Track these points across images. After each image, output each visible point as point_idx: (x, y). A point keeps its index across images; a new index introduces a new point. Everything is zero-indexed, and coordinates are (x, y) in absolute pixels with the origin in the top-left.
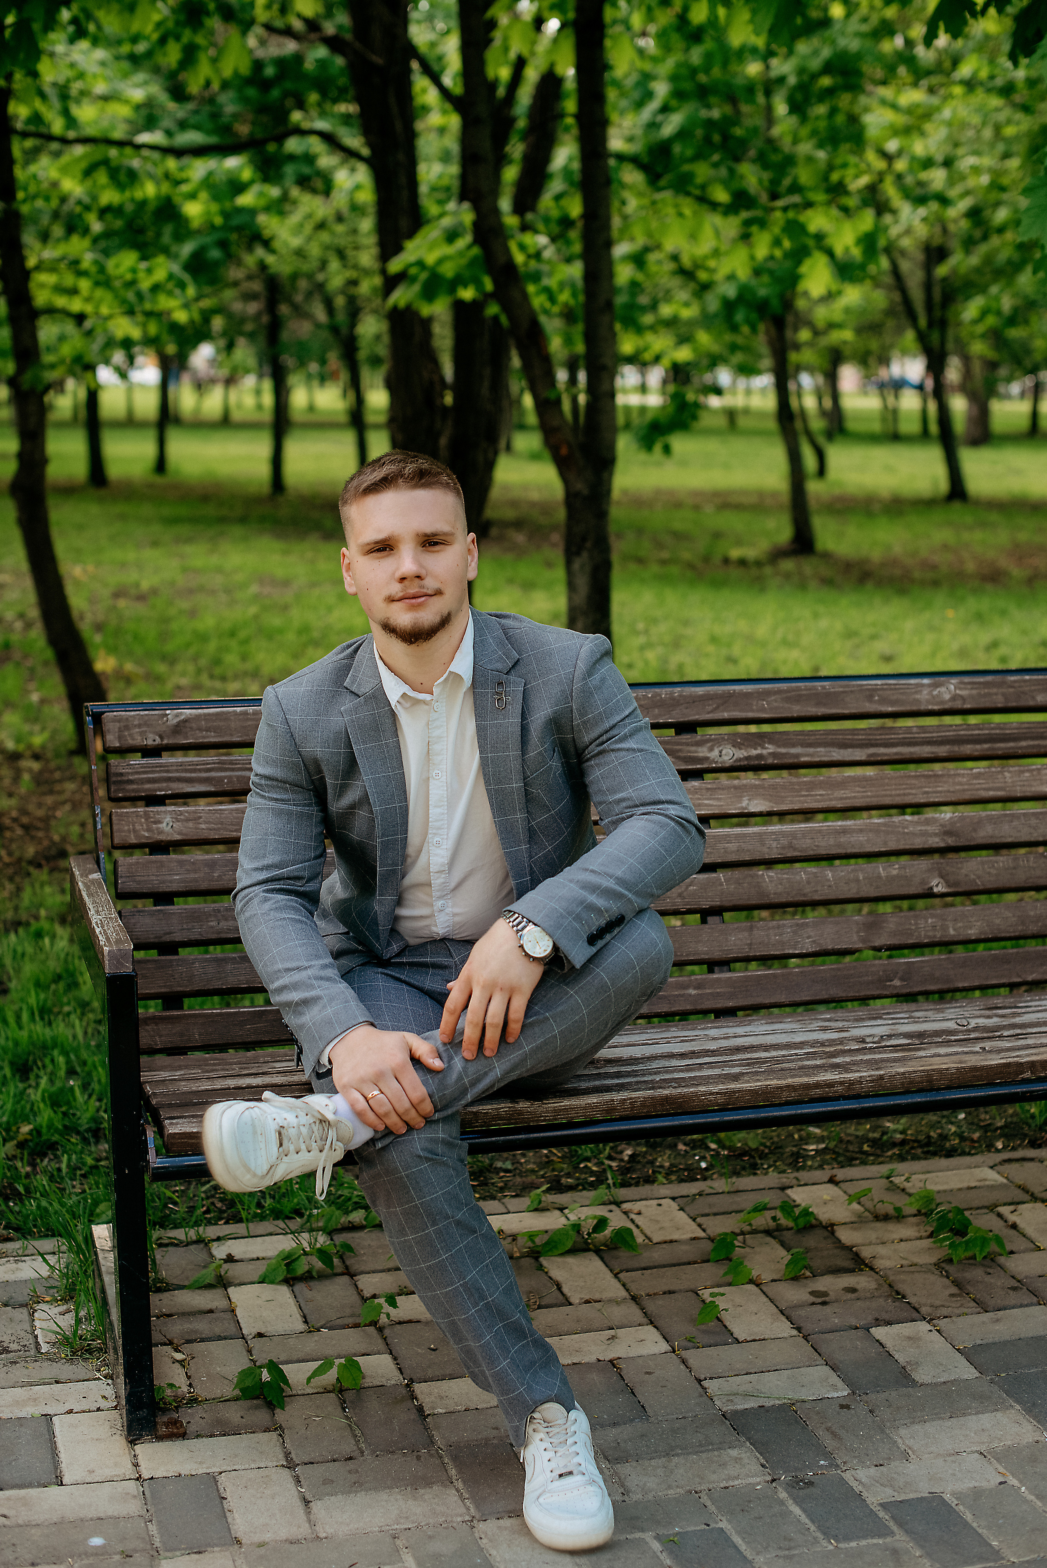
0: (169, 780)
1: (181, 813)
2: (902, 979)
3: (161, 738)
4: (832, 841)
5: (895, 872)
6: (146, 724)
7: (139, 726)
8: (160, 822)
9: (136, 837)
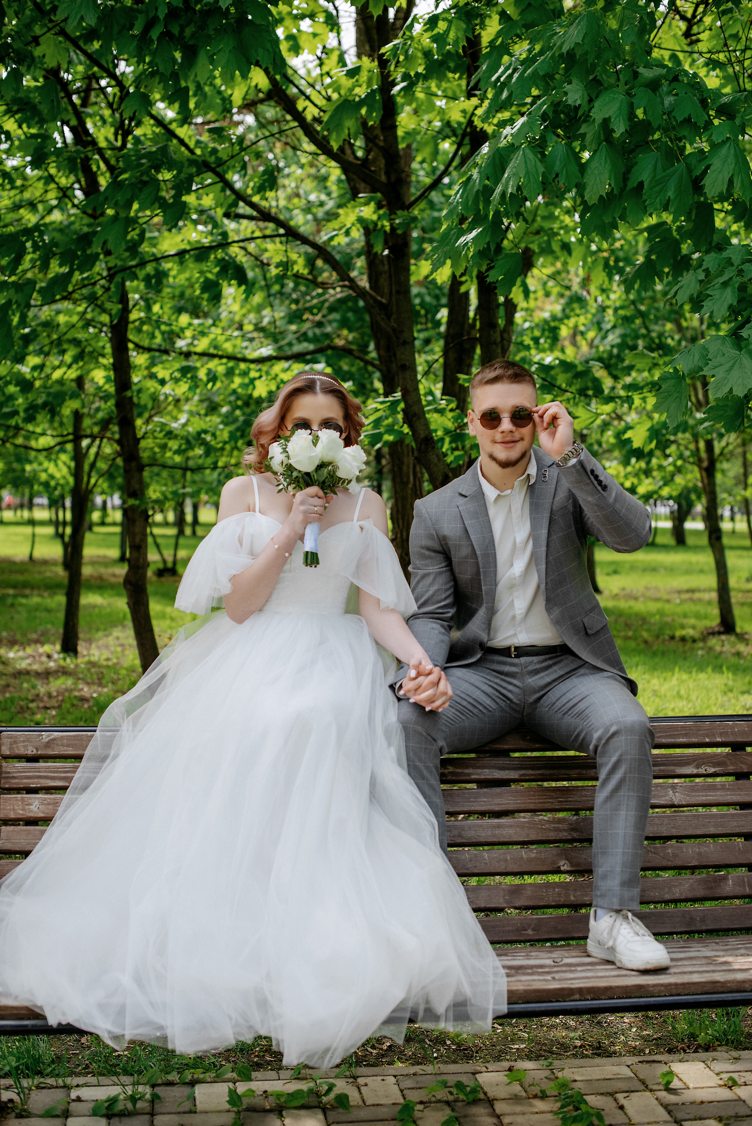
0: (40, 777)
1: (45, 799)
2: (533, 930)
3: (37, 750)
4: (489, 833)
5: (533, 855)
6: (28, 741)
7: (24, 741)
8: (31, 805)
9: (15, 813)
